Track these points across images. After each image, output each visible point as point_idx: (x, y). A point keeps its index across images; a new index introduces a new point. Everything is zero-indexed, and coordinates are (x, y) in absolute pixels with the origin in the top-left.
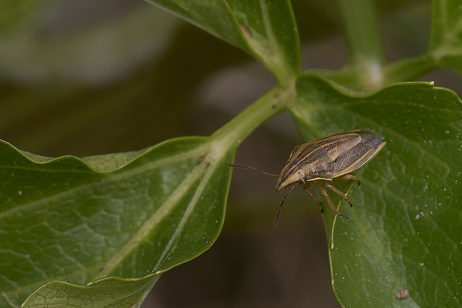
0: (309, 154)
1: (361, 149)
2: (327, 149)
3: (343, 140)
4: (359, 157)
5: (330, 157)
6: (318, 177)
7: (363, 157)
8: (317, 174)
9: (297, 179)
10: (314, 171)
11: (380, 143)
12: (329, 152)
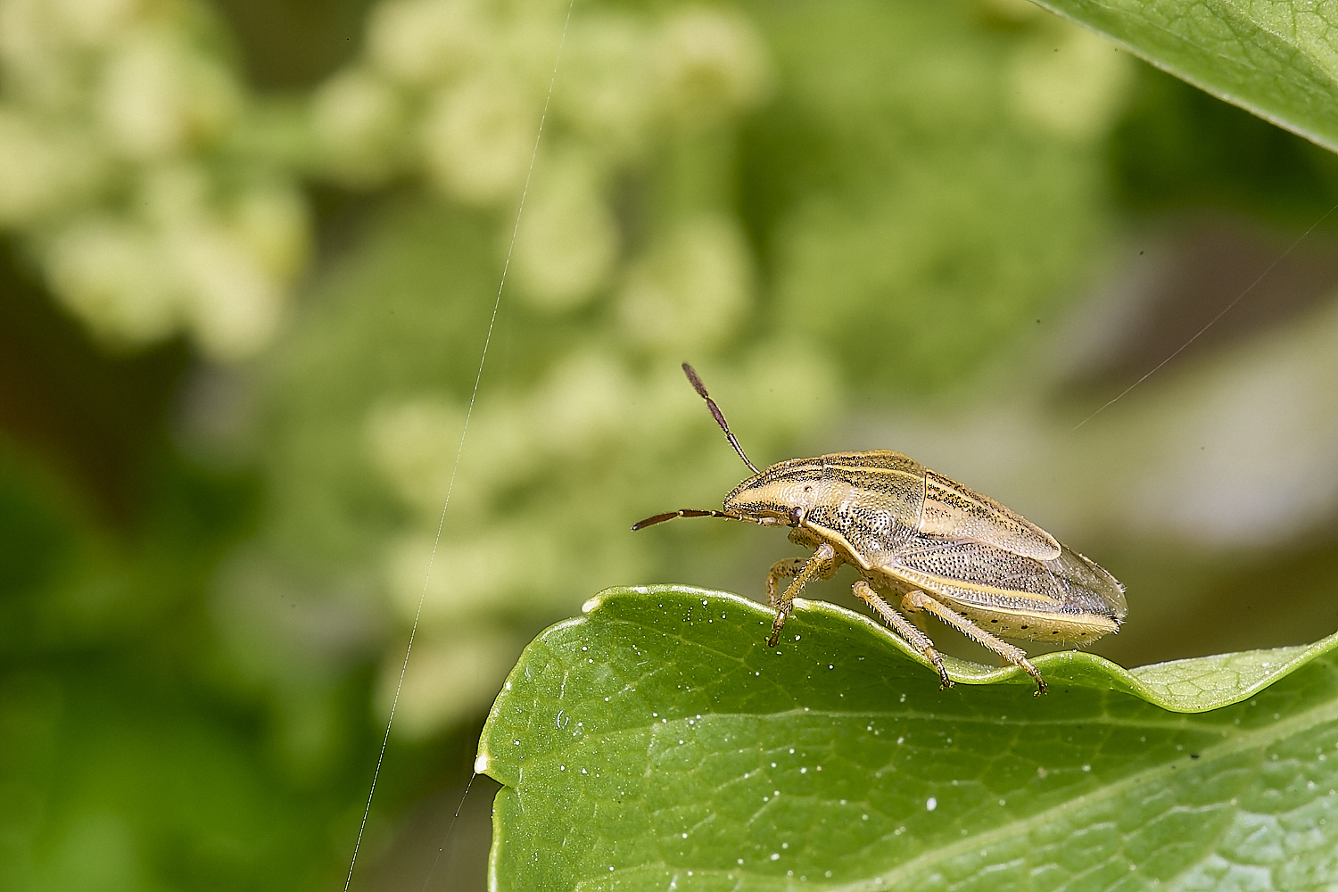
0: (873, 470)
1: (1025, 574)
2: (933, 493)
3: (1003, 518)
4: (999, 581)
5: (918, 513)
6: (841, 531)
7: (1008, 593)
8: (844, 521)
9: (791, 502)
10: (842, 509)
11: (1096, 612)
12: (929, 503)
